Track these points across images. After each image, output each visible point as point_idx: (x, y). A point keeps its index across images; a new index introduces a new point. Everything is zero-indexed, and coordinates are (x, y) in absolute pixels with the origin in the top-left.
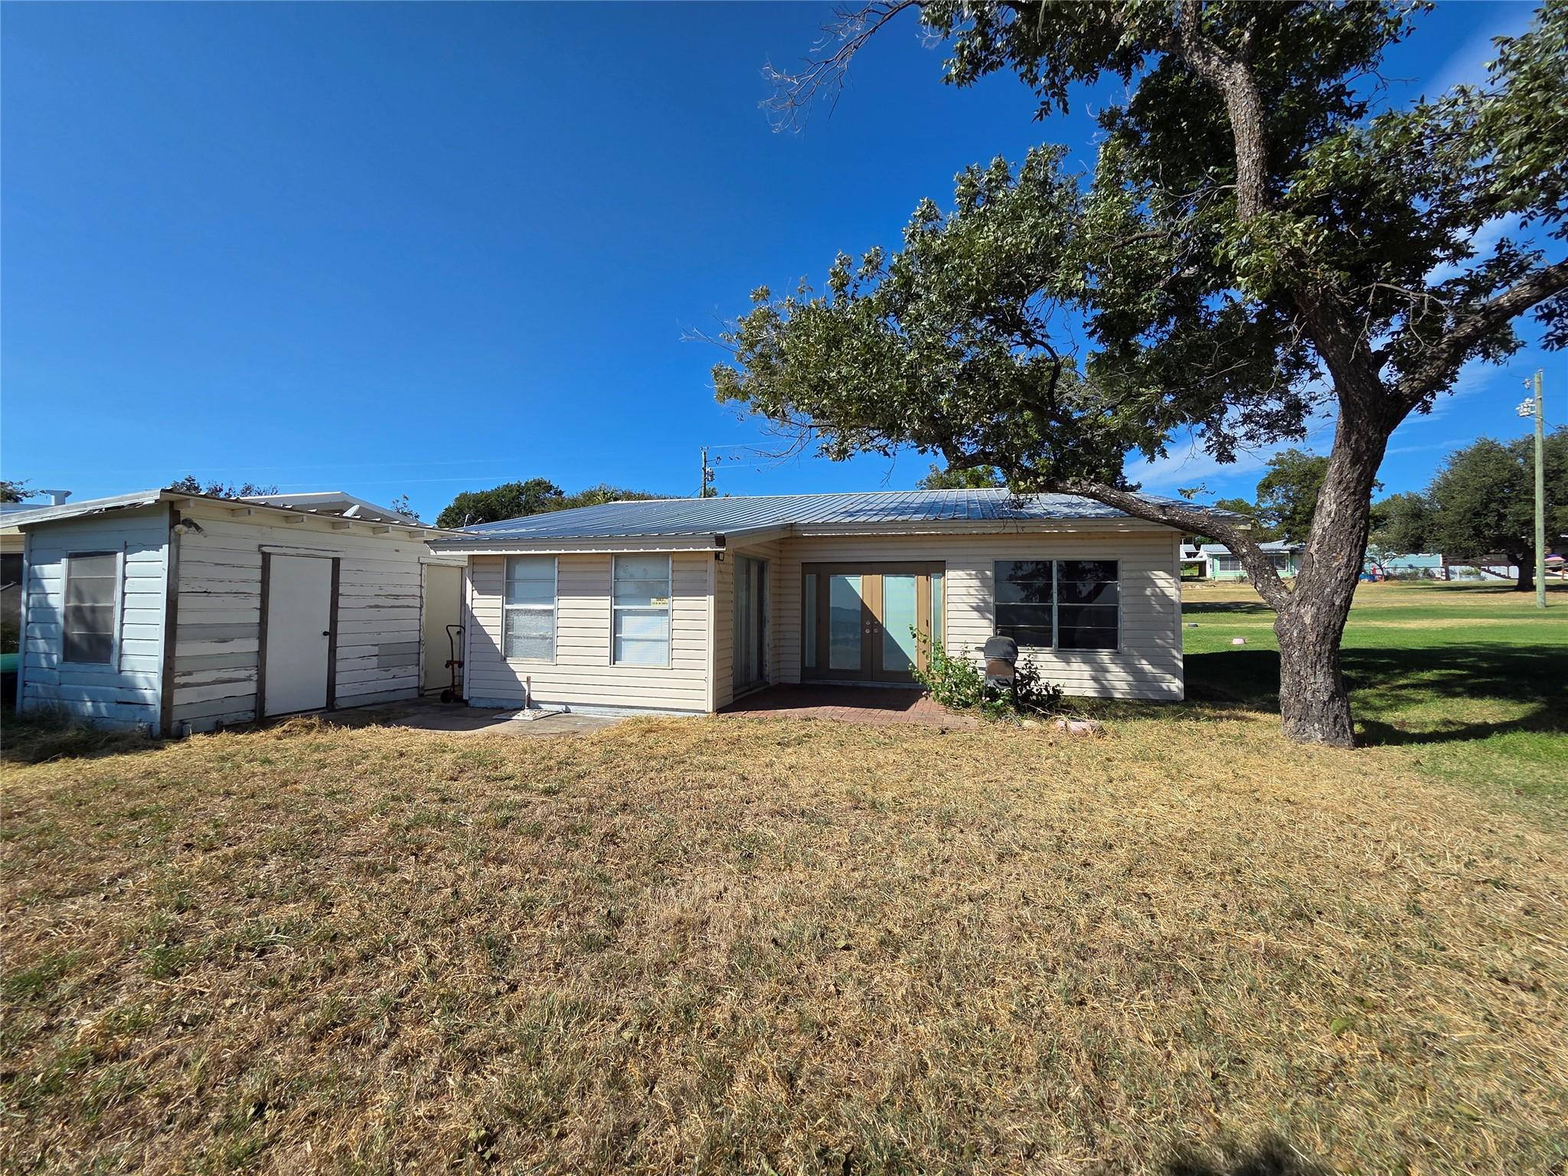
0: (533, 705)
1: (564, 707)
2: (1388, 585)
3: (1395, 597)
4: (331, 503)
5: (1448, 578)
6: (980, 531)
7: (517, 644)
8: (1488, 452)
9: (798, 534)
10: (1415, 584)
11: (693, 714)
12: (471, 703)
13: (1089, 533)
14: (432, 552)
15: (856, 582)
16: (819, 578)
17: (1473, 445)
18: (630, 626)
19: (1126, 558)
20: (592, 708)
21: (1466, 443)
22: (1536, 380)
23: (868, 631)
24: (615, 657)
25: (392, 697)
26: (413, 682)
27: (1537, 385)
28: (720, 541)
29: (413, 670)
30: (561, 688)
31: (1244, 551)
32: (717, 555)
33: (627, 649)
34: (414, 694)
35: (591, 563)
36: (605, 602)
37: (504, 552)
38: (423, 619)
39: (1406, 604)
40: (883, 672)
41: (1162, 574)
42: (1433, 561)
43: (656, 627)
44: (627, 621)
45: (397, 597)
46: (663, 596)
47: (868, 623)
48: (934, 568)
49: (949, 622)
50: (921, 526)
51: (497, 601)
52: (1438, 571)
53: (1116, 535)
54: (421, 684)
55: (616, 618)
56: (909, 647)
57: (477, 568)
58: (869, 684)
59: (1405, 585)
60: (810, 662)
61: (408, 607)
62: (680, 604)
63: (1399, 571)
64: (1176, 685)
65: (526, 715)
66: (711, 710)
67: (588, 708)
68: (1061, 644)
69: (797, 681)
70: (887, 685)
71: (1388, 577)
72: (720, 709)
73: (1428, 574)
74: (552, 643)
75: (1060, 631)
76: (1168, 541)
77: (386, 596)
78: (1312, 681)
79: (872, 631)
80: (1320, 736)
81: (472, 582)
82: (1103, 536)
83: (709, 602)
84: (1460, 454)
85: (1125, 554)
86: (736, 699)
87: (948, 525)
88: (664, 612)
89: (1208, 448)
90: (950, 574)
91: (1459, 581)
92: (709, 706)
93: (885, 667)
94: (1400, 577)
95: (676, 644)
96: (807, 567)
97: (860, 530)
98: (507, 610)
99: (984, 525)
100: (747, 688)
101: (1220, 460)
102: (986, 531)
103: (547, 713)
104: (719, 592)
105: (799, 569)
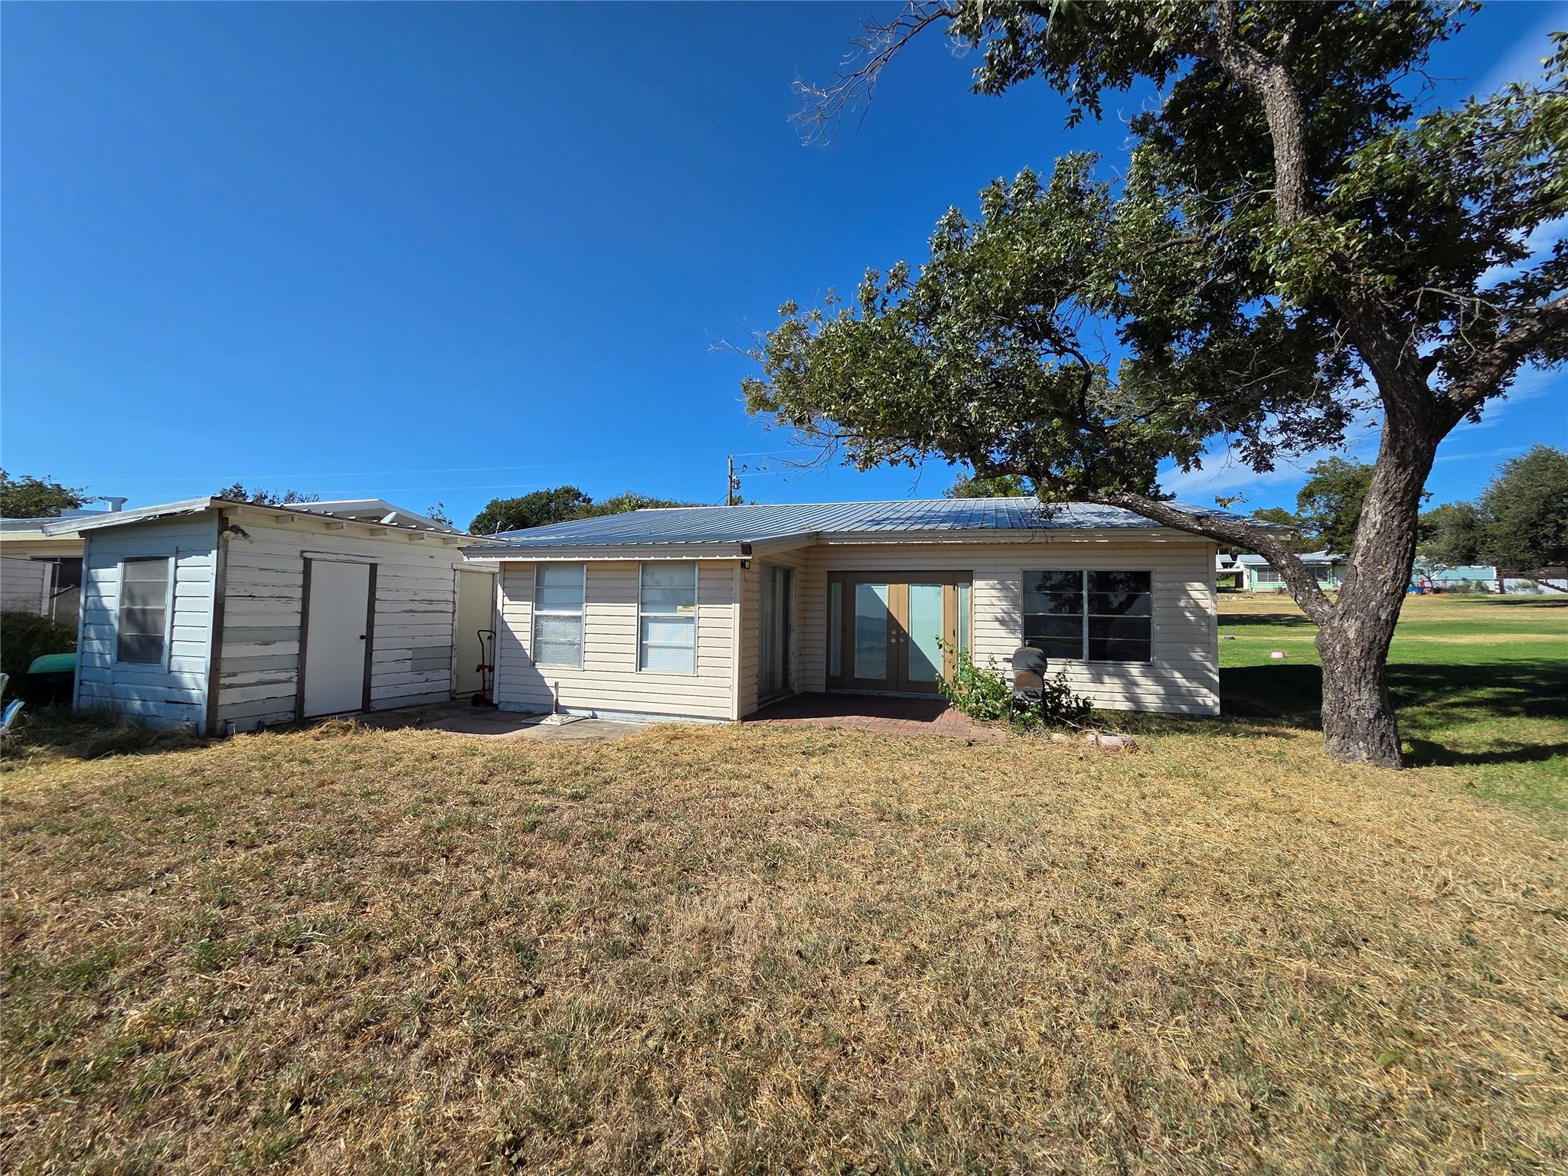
0: (561, 710)
1: (591, 713)
2: (1438, 597)
3: (1445, 610)
4: (368, 510)
5: (1503, 592)
6: (1008, 540)
7: (546, 650)
8: (1546, 460)
9: (825, 542)
10: (1467, 597)
11: (718, 722)
12: (501, 707)
13: (1121, 543)
14: (465, 559)
15: (882, 592)
16: (844, 589)
17: (1529, 453)
18: (657, 634)
19: (1158, 569)
20: (618, 714)
21: (1523, 451)
23: (893, 641)
24: (641, 663)
25: (424, 700)
26: (445, 685)
28: (747, 549)
29: (445, 674)
30: (588, 693)
31: (1284, 562)
32: (743, 563)
33: (653, 656)
34: (446, 697)
35: (619, 570)
36: (632, 609)
37: (534, 559)
38: (456, 624)
40: (909, 682)
41: (1196, 585)
42: (1486, 574)
43: (682, 634)
44: (654, 628)
45: (430, 602)
46: (689, 603)
47: (894, 632)
48: (962, 578)
49: (977, 633)
50: (949, 535)
51: (526, 607)
52: (1492, 586)
53: (1151, 547)
54: (453, 687)
55: (643, 624)
56: (936, 658)
57: (508, 575)
58: (895, 694)
59: (1456, 598)
60: (836, 671)
61: (442, 612)
62: (706, 611)
63: (1449, 584)
64: (1211, 700)
65: (554, 720)
66: (736, 718)
67: (614, 714)
68: (1092, 656)
69: (822, 690)
70: (913, 695)
71: (1438, 591)
72: (744, 718)
73: (1481, 588)
74: (579, 649)
75: (1091, 642)
76: (1203, 552)
77: (421, 601)
78: (1357, 697)
79: (898, 640)
80: (1365, 755)
81: (503, 588)
82: (1136, 546)
83: (735, 609)
84: (1515, 462)
85: (1158, 565)
86: (762, 707)
87: (975, 534)
88: (690, 620)
89: (1245, 458)
90: (977, 584)
91: (1511, 595)
92: (733, 714)
93: (911, 677)
94: (1453, 590)
95: (701, 651)
96: (833, 576)
97: (887, 539)
98: (537, 616)
99: (1013, 534)
100: (772, 696)
101: (1258, 469)
102: (1014, 540)
103: (574, 719)
104: (745, 600)
105: (825, 577)
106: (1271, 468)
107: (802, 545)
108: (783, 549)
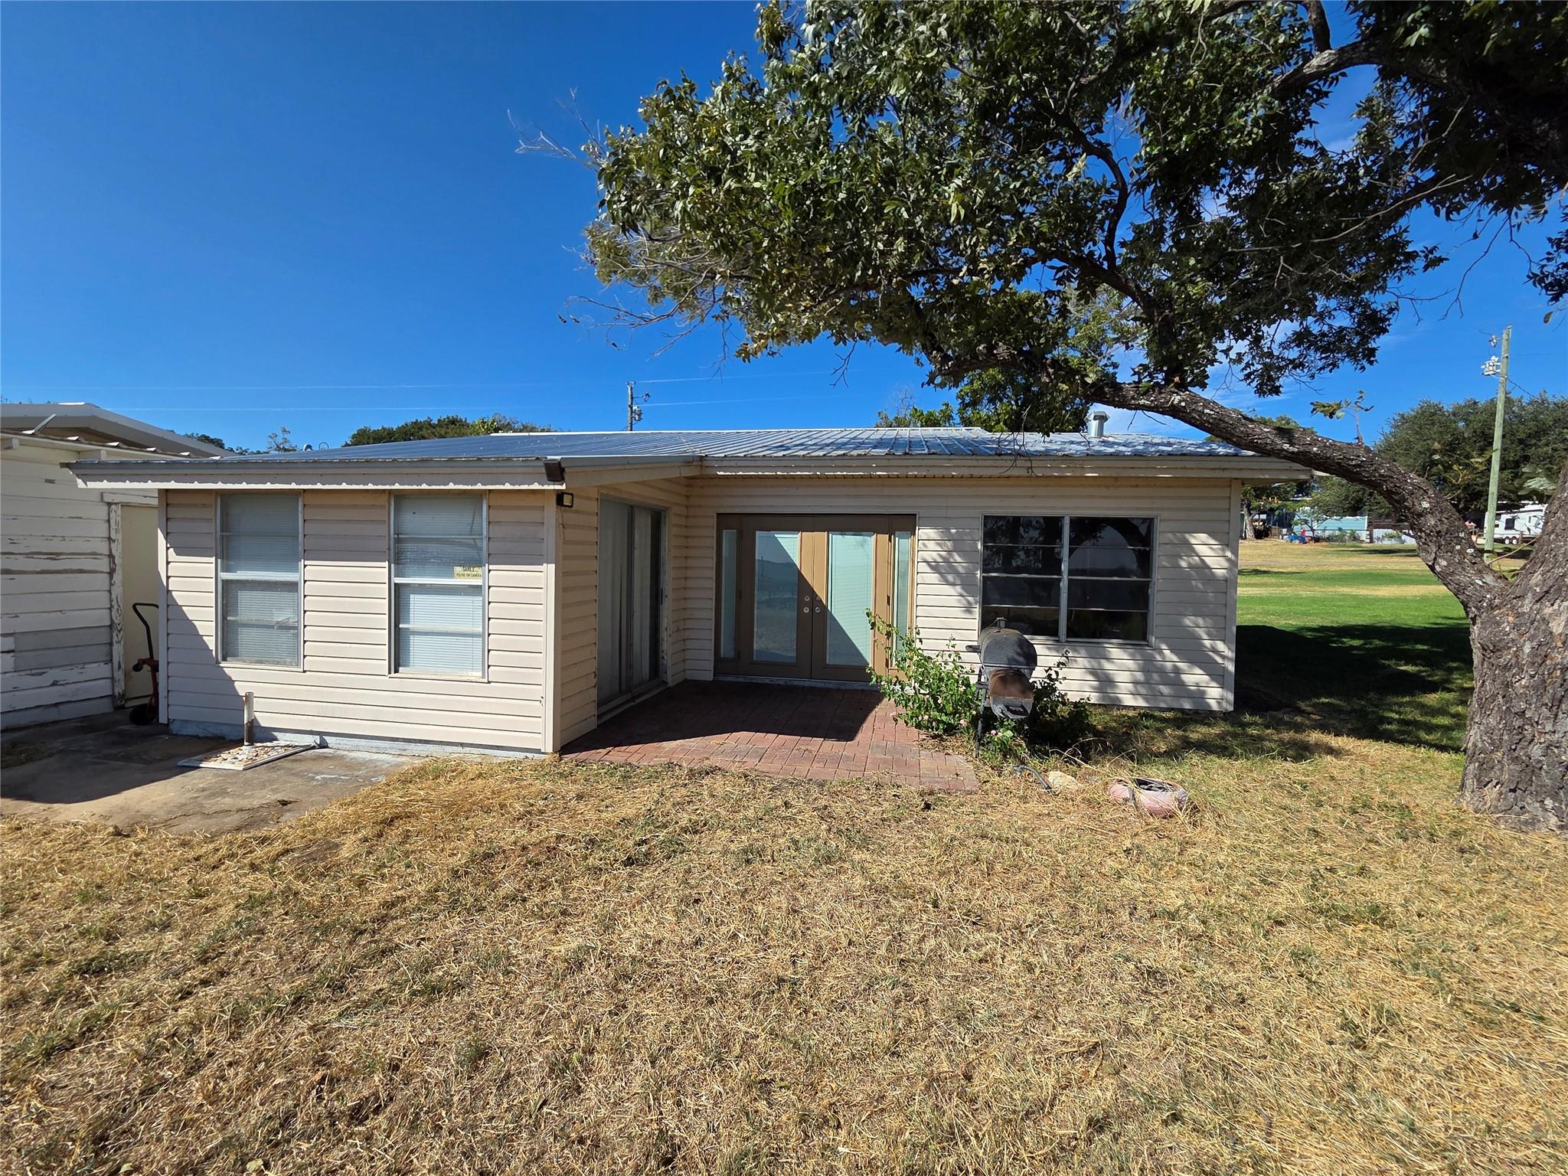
0: (257, 734)
1: (317, 739)
2: (1318, 546)
3: (1334, 560)
5: (1372, 541)
6: (966, 472)
7: (246, 638)
8: (1434, 414)
9: (710, 472)
10: (1345, 546)
11: (523, 755)
12: (174, 728)
13: (1116, 478)
14: (80, 483)
15: (791, 543)
16: (740, 536)
17: (1416, 407)
18: (422, 612)
19: (1165, 515)
20: (363, 742)
21: (1409, 407)
22: (1505, 336)
23: (806, 610)
24: (398, 659)
25: (52, 715)
26: (103, 688)
27: (1504, 343)
28: (555, 472)
29: (104, 670)
30: (312, 708)
31: (1426, 505)
32: (560, 496)
33: (417, 647)
34: (106, 707)
35: (355, 506)
36: (379, 571)
37: (220, 486)
38: (117, 590)
39: (1353, 568)
40: (826, 666)
41: (1203, 537)
42: (1359, 524)
43: (460, 613)
44: (417, 603)
45: (54, 556)
46: (473, 562)
47: (807, 599)
48: (901, 524)
49: (921, 600)
50: (885, 463)
51: (205, 566)
52: (1364, 535)
53: (1153, 482)
54: (118, 690)
55: (399, 598)
56: (863, 640)
57: (172, 513)
58: (807, 683)
59: (1335, 547)
60: (727, 651)
61: (81, 571)
62: (500, 575)
63: (1327, 534)
65: (232, 761)
66: (550, 749)
67: (356, 741)
68: (1072, 633)
69: (709, 676)
70: (831, 684)
71: (1317, 540)
72: (565, 748)
73: (1355, 538)
74: (297, 636)
75: (1058, 604)
76: (1225, 492)
77: (30, 555)
79: (812, 610)
81: (167, 535)
82: (1136, 483)
83: (546, 574)
84: (1403, 416)
85: (1162, 509)
86: (603, 720)
87: (924, 463)
88: (476, 590)
89: (1248, 376)
90: (923, 532)
91: (1377, 545)
92: (545, 741)
93: (830, 660)
94: (1329, 539)
95: (494, 642)
96: (724, 520)
97: (798, 468)
98: (226, 582)
99: (975, 463)
100: (629, 696)
101: (1260, 391)
102: (976, 472)
103: (282, 752)
104: (565, 558)
105: (714, 521)
106: (1276, 390)
107: (675, 474)
108: (636, 477)
